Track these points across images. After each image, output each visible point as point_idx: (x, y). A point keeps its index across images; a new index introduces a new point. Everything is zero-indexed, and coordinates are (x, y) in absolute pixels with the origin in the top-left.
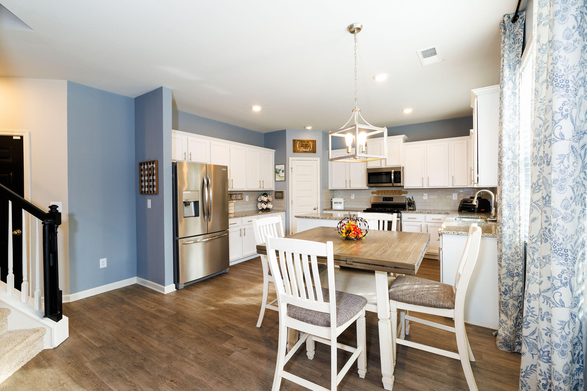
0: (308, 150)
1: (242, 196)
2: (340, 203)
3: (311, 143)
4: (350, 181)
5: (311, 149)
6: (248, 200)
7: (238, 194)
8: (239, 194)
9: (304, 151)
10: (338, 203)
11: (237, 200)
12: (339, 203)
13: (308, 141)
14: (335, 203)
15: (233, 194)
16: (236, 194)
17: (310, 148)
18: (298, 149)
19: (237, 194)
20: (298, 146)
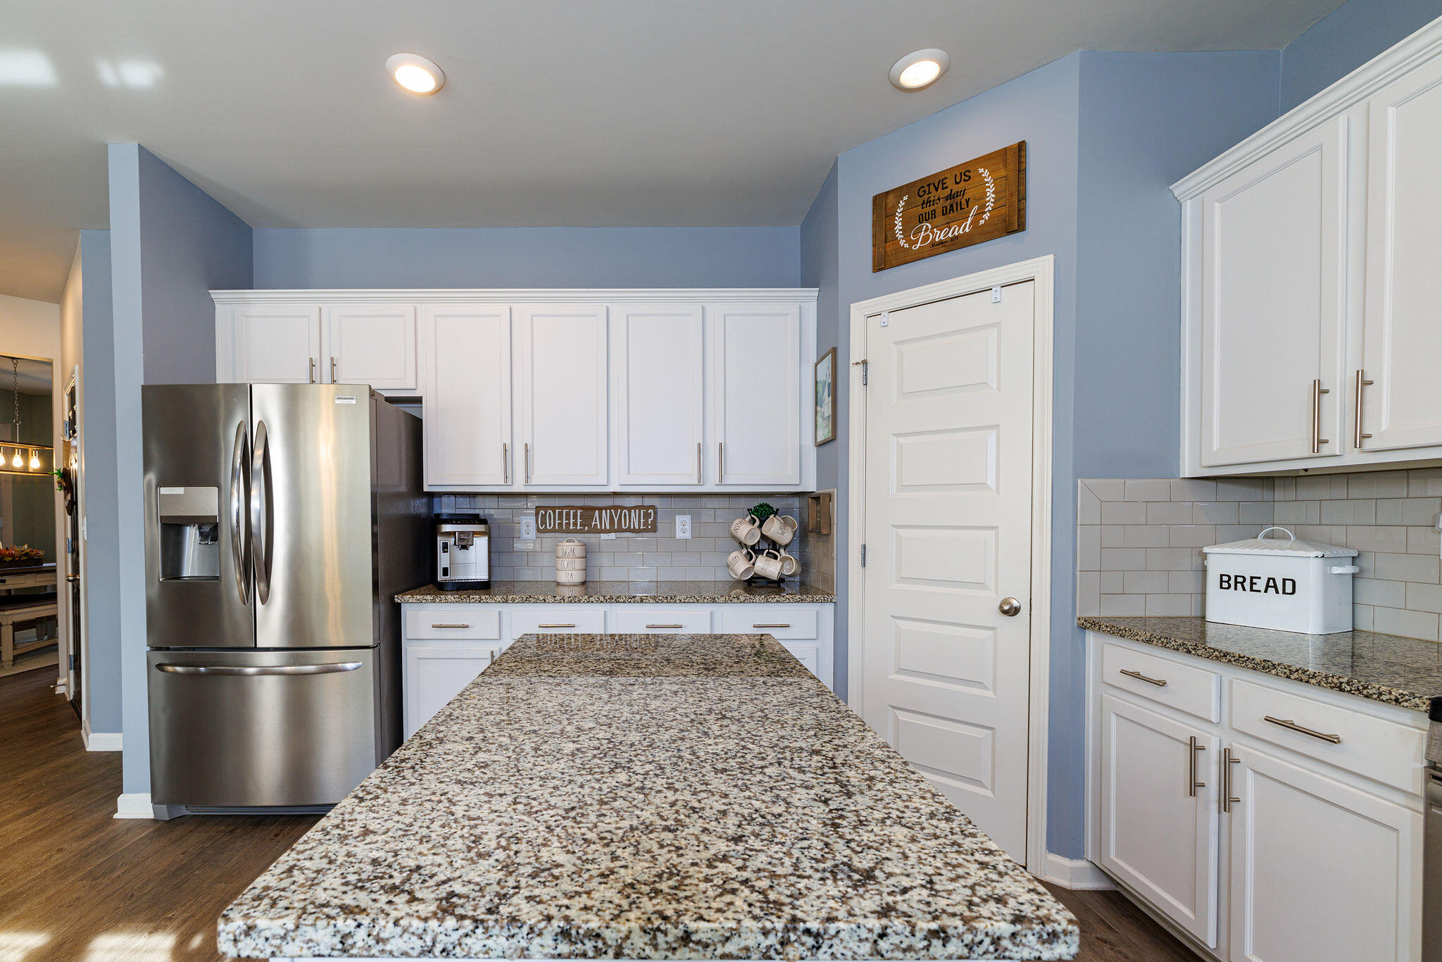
0: (966, 227)
1: (647, 515)
2: (1288, 587)
3: (986, 174)
4: (1362, 383)
5: (986, 216)
6: (688, 535)
7: (626, 508)
8: (635, 508)
9: (941, 242)
10: (1260, 585)
11: (620, 530)
12: (1271, 584)
13: (965, 173)
14: (1226, 582)
15: (600, 509)
16: (616, 508)
17: (980, 213)
18: (902, 242)
19: (622, 508)
20: (899, 227)
